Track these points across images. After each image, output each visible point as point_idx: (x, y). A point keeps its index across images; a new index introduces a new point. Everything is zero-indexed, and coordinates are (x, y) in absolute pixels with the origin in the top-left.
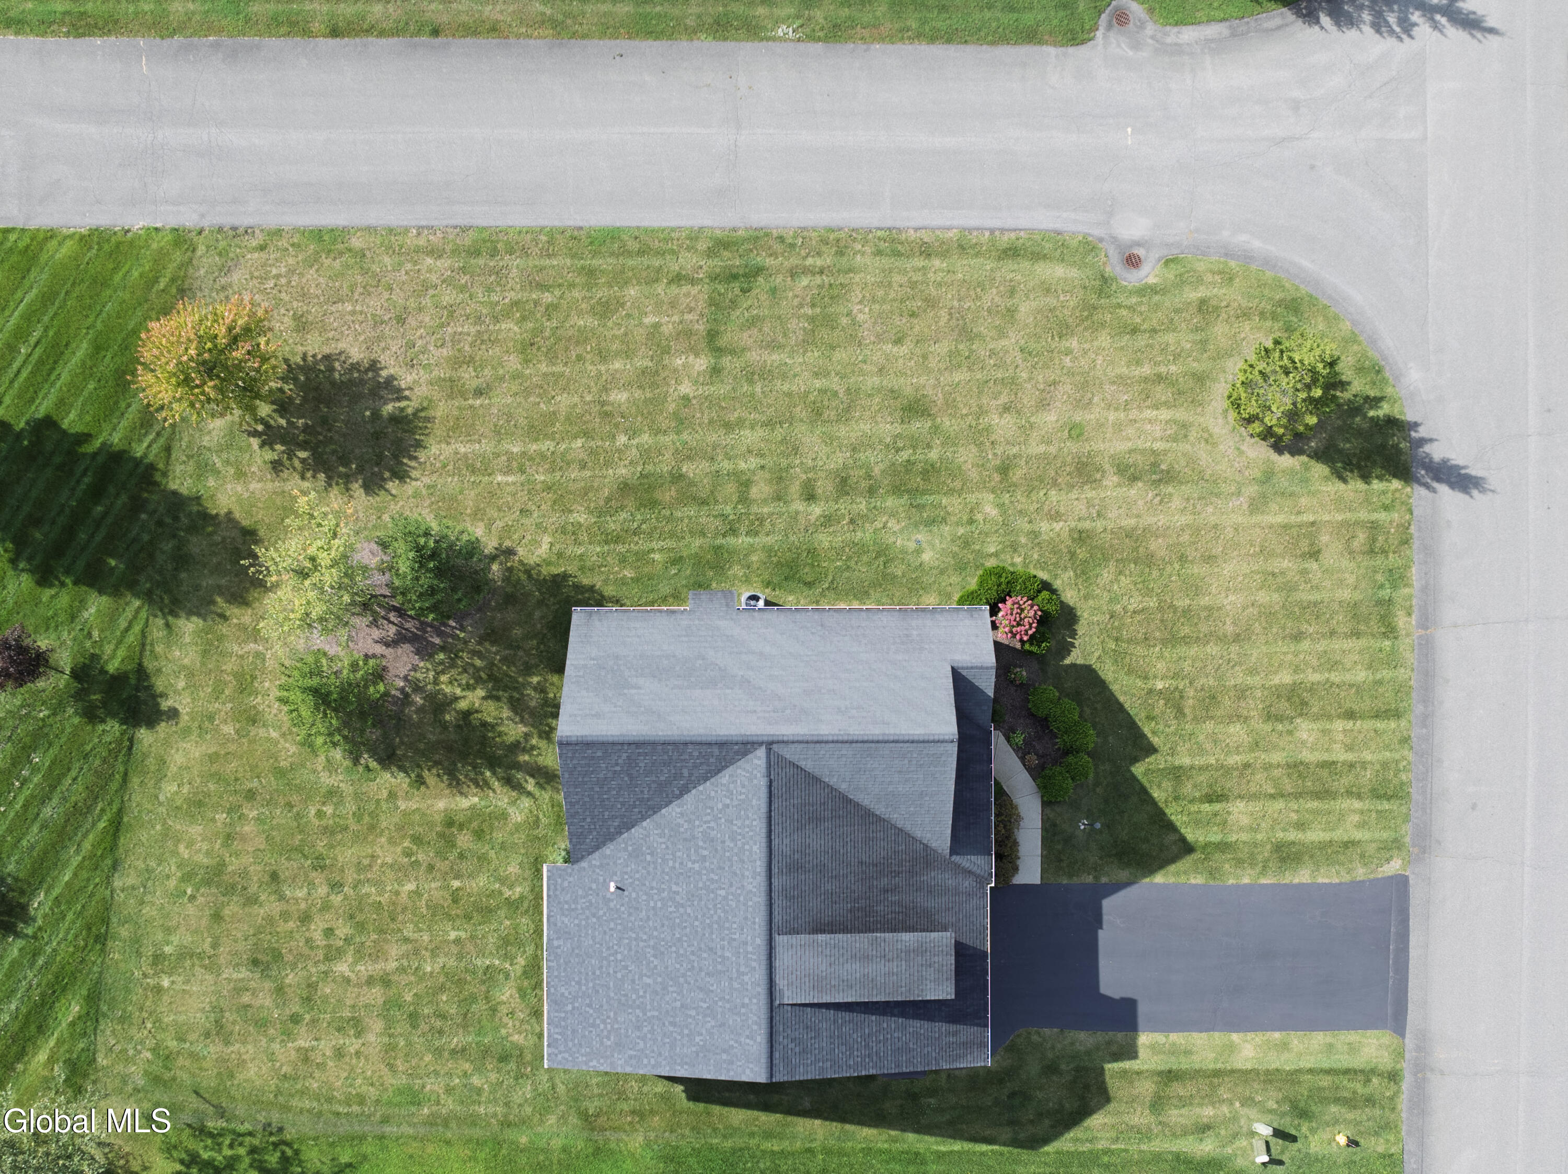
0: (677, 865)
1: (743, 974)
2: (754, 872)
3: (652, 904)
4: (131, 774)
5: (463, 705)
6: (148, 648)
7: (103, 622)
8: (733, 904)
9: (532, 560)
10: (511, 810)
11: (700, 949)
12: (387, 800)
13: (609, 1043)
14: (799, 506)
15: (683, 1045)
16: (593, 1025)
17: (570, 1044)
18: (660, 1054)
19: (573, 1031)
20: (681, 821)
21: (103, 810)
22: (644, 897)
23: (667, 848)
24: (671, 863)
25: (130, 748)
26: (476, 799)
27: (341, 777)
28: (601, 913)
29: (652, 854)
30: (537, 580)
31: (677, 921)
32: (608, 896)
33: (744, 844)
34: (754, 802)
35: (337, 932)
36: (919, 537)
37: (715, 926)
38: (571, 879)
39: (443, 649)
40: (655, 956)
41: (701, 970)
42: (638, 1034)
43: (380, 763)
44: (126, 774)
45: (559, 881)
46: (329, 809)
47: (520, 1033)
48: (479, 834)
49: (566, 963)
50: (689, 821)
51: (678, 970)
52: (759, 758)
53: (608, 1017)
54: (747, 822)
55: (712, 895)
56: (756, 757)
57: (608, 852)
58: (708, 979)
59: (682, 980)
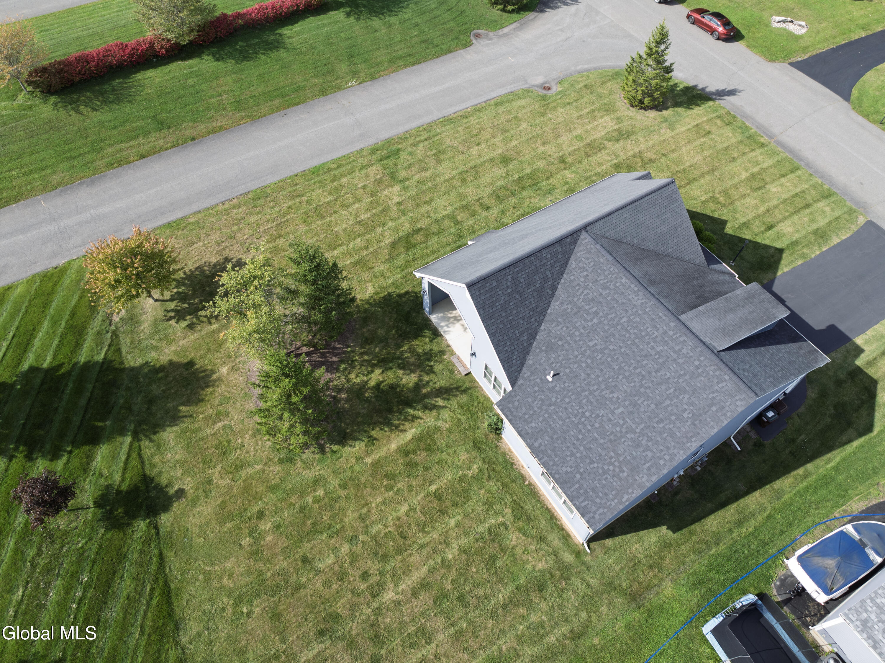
0: (582, 331)
1: (680, 350)
2: (635, 292)
3: (584, 365)
4: (165, 552)
5: (372, 383)
6: (147, 463)
7: (108, 462)
8: (638, 319)
9: (367, 296)
10: (440, 423)
11: (638, 361)
12: (357, 464)
13: (625, 474)
14: (484, 214)
15: (679, 428)
16: (605, 472)
17: (598, 500)
18: (668, 448)
19: (593, 490)
20: (565, 307)
21: (152, 589)
22: (576, 366)
23: (567, 327)
24: (577, 333)
25: (158, 533)
26: (414, 430)
27: (318, 468)
28: (554, 399)
29: (560, 339)
30: (376, 304)
31: (609, 359)
32: (550, 385)
33: (615, 285)
34: (602, 260)
35: (371, 572)
36: (549, 199)
37: (637, 341)
38: (518, 398)
39: (342, 361)
40: (612, 392)
41: (650, 373)
42: (641, 449)
43: (339, 444)
44: (161, 554)
45: (510, 406)
46: (320, 492)
47: (540, 560)
48: (429, 449)
49: (553, 451)
50: (570, 302)
51: (635, 386)
52: (585, 238)
53: (611, 458)
54: (606, 273)
55: (619, 327)
56: (583, 240)
57: (531, 362)
58: (659, 374)
59: (642, 390)
